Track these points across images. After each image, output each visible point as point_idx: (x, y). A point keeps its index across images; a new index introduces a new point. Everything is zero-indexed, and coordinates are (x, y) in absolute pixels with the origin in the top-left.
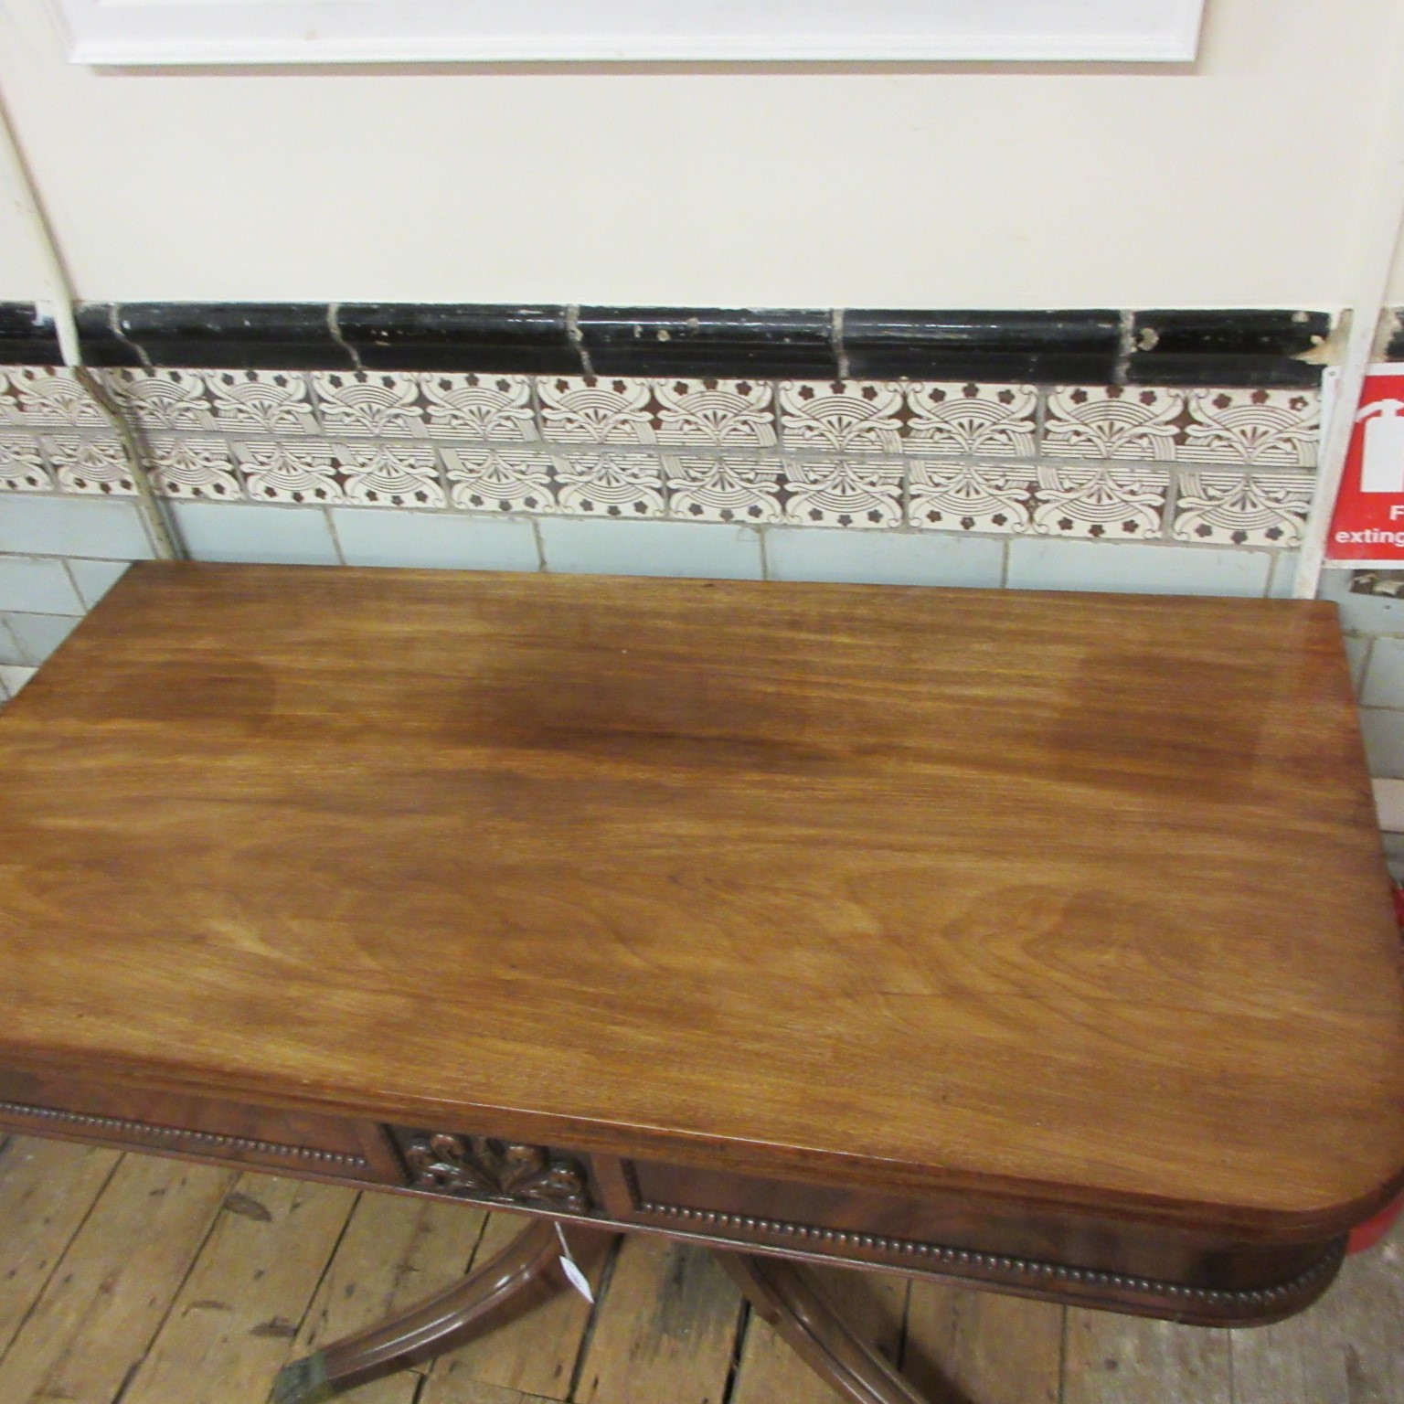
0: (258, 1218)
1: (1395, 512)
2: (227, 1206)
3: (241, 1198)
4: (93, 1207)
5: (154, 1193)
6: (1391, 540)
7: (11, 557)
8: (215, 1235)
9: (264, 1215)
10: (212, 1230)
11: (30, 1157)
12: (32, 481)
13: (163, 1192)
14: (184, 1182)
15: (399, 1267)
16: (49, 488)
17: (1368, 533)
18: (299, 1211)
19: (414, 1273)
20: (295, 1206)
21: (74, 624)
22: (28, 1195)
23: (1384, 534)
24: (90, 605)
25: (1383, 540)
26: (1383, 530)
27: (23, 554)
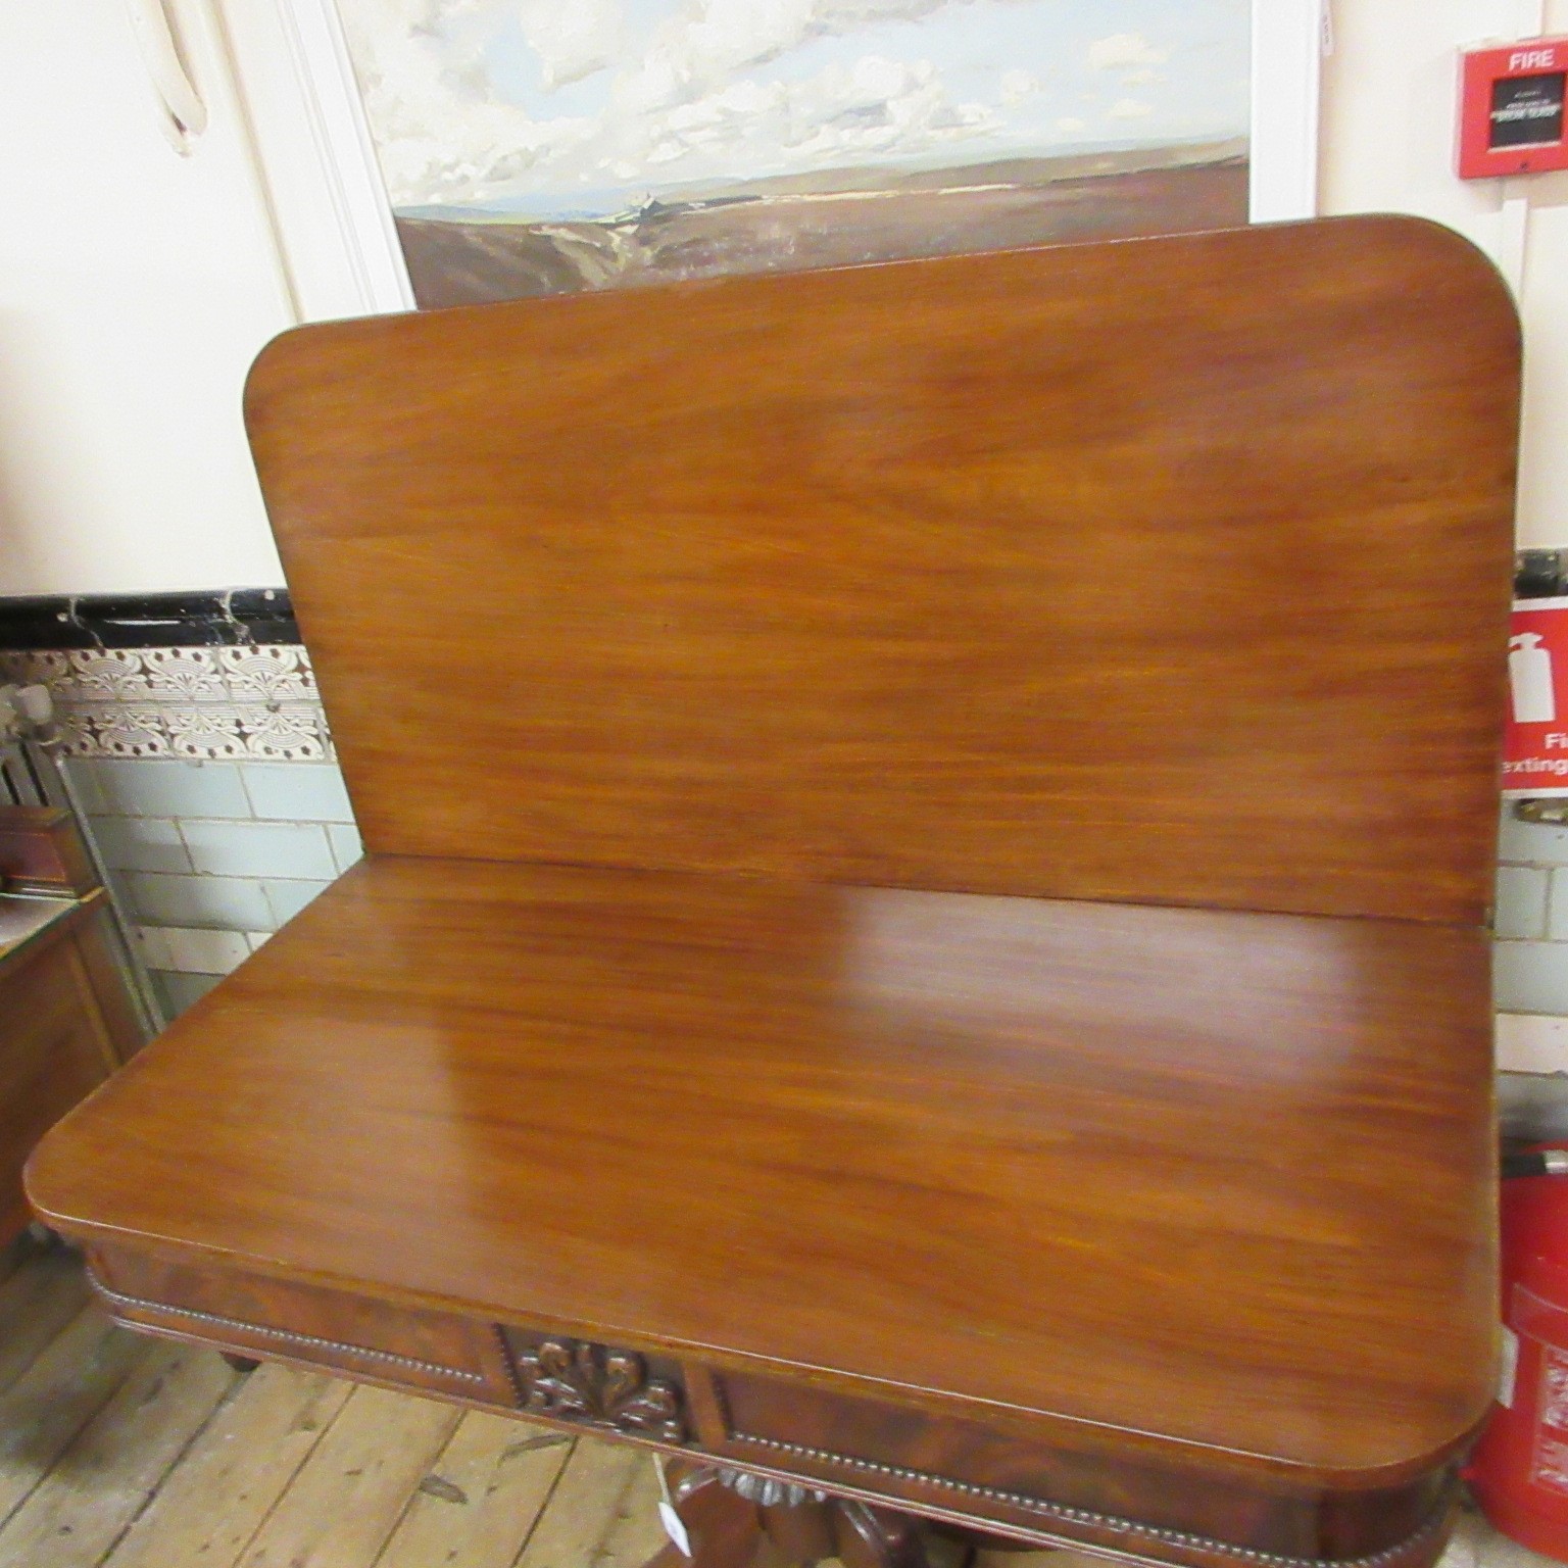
0: (453, 1501)
1: (1550, 740)
2: (423, 1488)
3: (437, 1480)
4: (289, 1484)
5: (349, 1473)
6: (1550, 769)
7: (272, 824)
8: (408, 1517)
9: (460, 1497)
10: (406, 1512)
11: (229, 1437)
12: (306, 751)
13: (358, 1473)
14: (381, 1463)
15: (594, 1552)
16: (321, 757)
17: (1528, 762)
18: (494, 1494)
19: (611, 1558)
20: (492, 1489)
21: (323, 886)
22: (225, 1472)
23: (1544, 762)
24: (343, 869)
25: (1542, 769)
26: (1541, 759)
27: (289, 821)
